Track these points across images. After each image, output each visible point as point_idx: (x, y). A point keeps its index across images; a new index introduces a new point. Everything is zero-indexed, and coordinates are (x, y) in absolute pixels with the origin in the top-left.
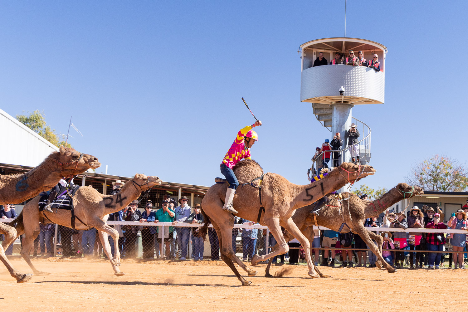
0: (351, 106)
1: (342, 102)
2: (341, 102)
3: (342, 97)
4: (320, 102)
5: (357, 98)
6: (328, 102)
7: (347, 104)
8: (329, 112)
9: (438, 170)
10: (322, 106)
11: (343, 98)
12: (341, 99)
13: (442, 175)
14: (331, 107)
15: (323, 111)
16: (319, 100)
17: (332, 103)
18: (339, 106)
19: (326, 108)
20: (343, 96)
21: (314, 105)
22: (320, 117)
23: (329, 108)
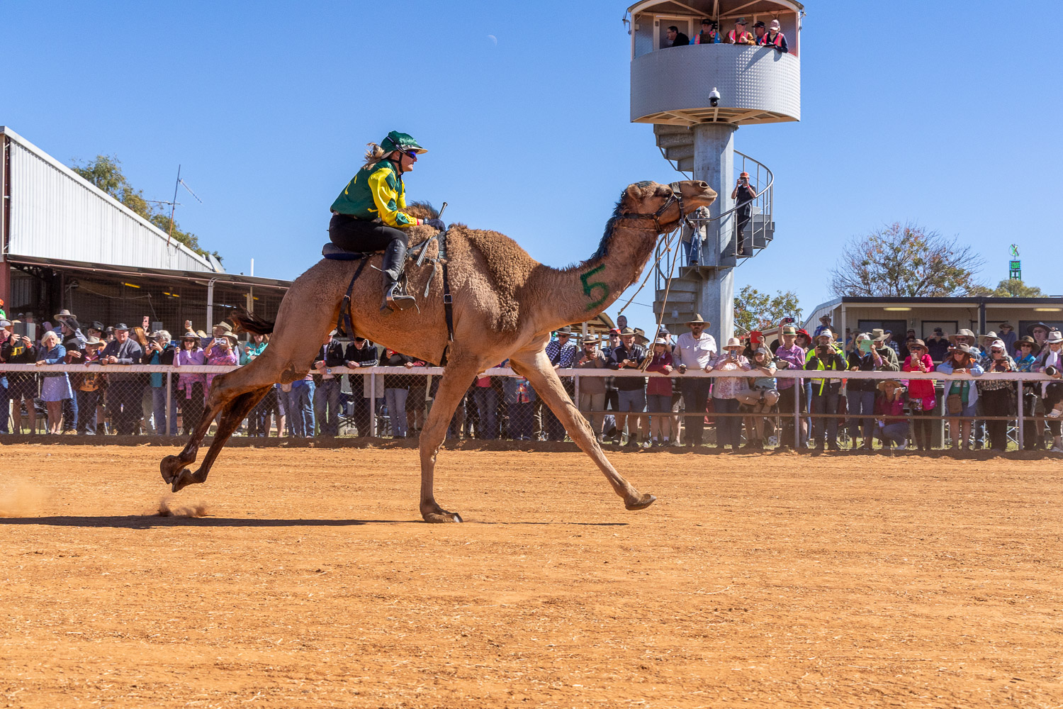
0: (734, 127)
1: (715, 121)
2: (712, 120)
3: (714, 110)
4: (670, 122)
5: (744, 112)
6: (686, 122)
7: (725, 125)
8: (687, 141)
9: (900, 253)
10: (673, 130)
11: (716, 113)
12: (713, 115)
13: (906, 265)
14: (693, 128)
15: (676, 140)
16: (668, 118)
17: (694, 123)
18: (708, 128)
19: (681, 134)
20: (716, 109)
21: (657, 128)
22: (670, 152)
23: (689, 134)
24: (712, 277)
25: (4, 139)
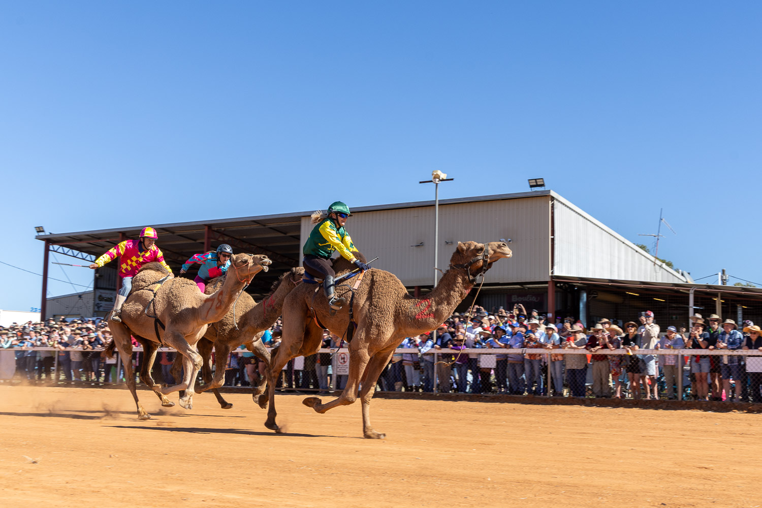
25: (550, 199)
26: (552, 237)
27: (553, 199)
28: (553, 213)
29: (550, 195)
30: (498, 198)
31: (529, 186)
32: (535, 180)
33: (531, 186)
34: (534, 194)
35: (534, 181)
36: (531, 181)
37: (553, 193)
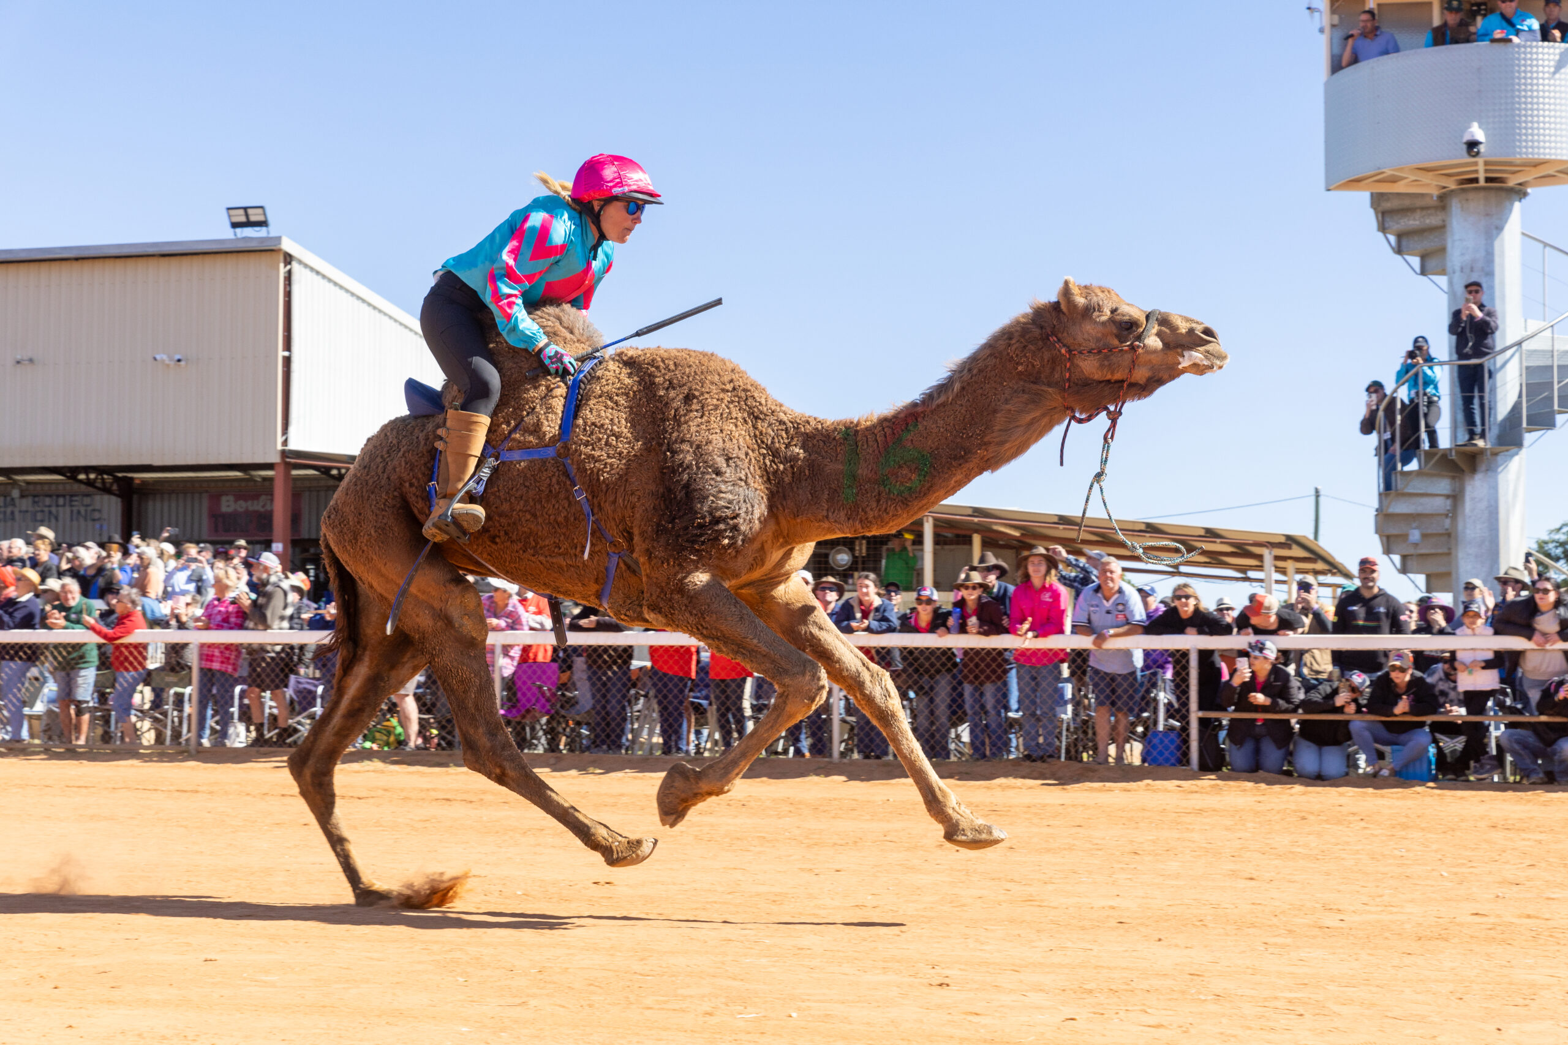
0: (1519, 192)
1: (1482, 183)
2: (1476, 180)
3: (1476, 164)
4: (1400, 188)
5: (1537, 164)
6: (1430, 186)
7: (1501, 189)
8: (1433, 220)
10: (1407, 203)
11: (1481, 168)
12: (1476, 171)
14: (1443, 200)
15: (1415, 219)
16: (1394, 180)
17: (1444, 188)
18: (1471, 195)
19: (1423, 209)
20: (1480, 161)
21: (1377, 200)
22: (1404, 243)
23: (1436, 208)
24: (1482, 467)
25: (282, 258)
26: (286, 354)
27: (288, 259)
28: (288, 295)
29: (280, 250)
30: (151, 251)
31: (228, 225)
32: (245, 209)
33: (235, 225)
34: (242, 246)
35: (242, 212)
36: (232, 212)
37: (287, 245)
